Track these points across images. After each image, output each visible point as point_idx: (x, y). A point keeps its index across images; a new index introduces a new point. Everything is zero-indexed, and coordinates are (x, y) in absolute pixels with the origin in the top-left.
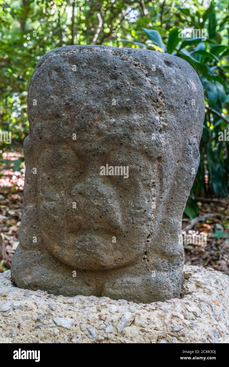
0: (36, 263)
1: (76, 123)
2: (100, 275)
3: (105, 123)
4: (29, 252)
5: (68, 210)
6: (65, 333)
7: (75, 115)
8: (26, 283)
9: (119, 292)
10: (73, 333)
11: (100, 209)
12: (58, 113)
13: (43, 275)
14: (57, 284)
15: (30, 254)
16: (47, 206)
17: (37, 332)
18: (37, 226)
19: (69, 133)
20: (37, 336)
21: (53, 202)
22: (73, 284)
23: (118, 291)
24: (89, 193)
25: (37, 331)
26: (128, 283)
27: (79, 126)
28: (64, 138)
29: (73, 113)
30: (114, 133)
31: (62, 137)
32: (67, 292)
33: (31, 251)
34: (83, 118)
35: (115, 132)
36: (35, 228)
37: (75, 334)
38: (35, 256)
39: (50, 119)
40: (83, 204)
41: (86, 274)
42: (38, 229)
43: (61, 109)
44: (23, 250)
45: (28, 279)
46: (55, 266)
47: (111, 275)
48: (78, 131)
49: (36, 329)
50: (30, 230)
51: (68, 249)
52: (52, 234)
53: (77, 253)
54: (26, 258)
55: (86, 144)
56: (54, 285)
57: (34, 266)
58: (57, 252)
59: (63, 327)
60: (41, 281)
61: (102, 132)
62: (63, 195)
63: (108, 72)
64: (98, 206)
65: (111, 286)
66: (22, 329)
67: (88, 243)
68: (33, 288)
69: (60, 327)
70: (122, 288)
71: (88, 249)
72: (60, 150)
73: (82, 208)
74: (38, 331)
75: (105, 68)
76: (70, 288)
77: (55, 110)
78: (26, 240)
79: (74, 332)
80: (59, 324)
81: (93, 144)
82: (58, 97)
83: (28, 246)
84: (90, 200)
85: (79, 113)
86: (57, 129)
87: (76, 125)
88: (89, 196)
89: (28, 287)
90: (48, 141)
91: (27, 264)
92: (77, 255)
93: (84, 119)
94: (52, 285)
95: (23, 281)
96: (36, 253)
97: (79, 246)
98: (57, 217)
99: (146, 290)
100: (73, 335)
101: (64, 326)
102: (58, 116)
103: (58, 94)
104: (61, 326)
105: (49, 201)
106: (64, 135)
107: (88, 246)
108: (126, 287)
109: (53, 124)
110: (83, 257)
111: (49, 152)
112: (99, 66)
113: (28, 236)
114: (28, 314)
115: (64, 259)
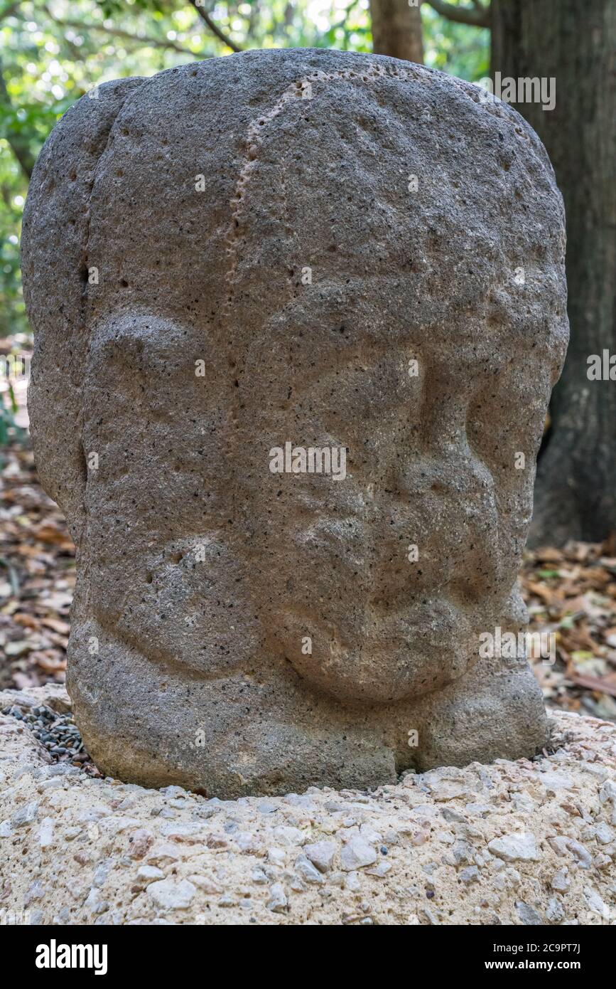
0: (252, 712)
1: (454, 285)
2: (406, 709)
3: (506, 288)
4: (218, 683)
5: (401, 538)
6: (532, 875)
7: (451, 264)
8: (245, 781)
9: (472, 743)
10: (547, 868)
11: (475, 525)
12: (413, 256)
13: (289, 742)
14: (333, 760)
15: (223, 688)
16: (338, 534)
17: (477, 893)
18: (238, 598)
19: (435, 314)
20: (485, 905)
21: (353, 520)
22: (365, 750)
23: (468, 743)
24: (457, 484)
25: (473, 890)
26: (482, 715)
27: (461, 296)
28: (422, 328)
29: (447, 258)
30: (527, 315)
31: (417, 327)
32: (358, 777)
33: (225, 680)
34: (471, 273)
35: (529, 312)
36: (231, 606)
37: (551, 869)
38: (241, 691)
39: (383, 272)
40: (441, 514)
41: (376, 716)
42: (245, 607)
43: (417, 243)
44: (192, 683)
45: (245, 764)
46: (304, 708)
47: (431, 704)
48: (455, 309)
49: (471, 887)
50: (214, 615)
51: (372, 651)
52: (334, 616)
53: (401, 657)
54: (215, 703)
55: (466, 346)
56: (325, 765)
57: (249, 722)
58: (335, 665)
59: (523, 861)
60: (290, 762)
61: (506, 313)
62: (371, 495)
63: (489, 145)
64: (473, 516)
65: (449, 731)
66: (441, 898)
67: (434, 623)
68: (268, 790)
69: (517, 864)
70: (475, 731)
71: (435, 639)
72: (399, 364)
73: (437, 529)
74: (477, 891)
75: (480, 132)
76: (363, 761)
77: (398, 246)
78: (205, 648)
79: (548, 864)
80: (513, 856)
81: (480, 346)
82: (394, 206)
83: (215, 667)
84: (459, 504)
85: (461, 258)
86: (407, 304)
87: (454, 291)
88: (459, 491)
89: (251, 789)
90: (370, 336)
91: (229, 721)
92: (403, 662)
93: (473, 277)
94: (320, 767)
95: (232, 776)
96: (243, 684)
97: (409, 636)
98: (362, 561)
99: (518, 724)
100: (547, 872)
101: (526, 857)
102: (410, 265)
103: (394, 198)
104: (519, 860)
105: (342, 518)
106: (424, 322)
107: (435, 632)
108: (482, 727)
109: (397, 287)
110: (417, 666)
111: (363, 371)
112: (460, 124)
113: (209, 634)
114: (426, 852)
115: (356, 684)
